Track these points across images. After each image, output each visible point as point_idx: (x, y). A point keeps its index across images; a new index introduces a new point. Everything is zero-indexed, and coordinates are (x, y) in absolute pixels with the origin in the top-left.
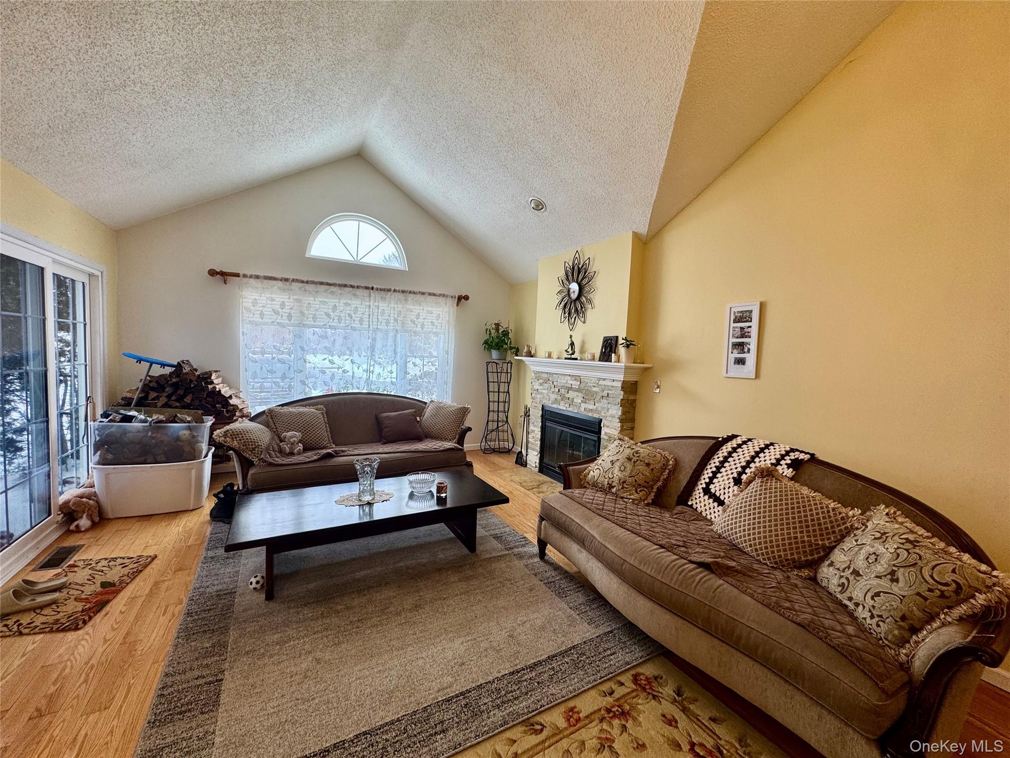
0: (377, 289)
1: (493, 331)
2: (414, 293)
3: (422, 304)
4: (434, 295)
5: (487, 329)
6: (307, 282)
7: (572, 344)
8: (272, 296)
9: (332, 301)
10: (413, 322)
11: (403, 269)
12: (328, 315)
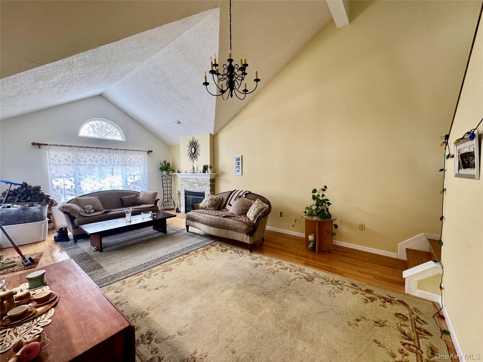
0: (113, 149)
1: (163, 164)
2: (129, 150)
3: (133, 154)
4: (138, 151)
5: (161, 163)
6: (81, 147)
7: (194, 168)
8: (64, 153)
9: (93, 155)
10: (130, 162)
11: (123, 140)
12: (91, 160)
